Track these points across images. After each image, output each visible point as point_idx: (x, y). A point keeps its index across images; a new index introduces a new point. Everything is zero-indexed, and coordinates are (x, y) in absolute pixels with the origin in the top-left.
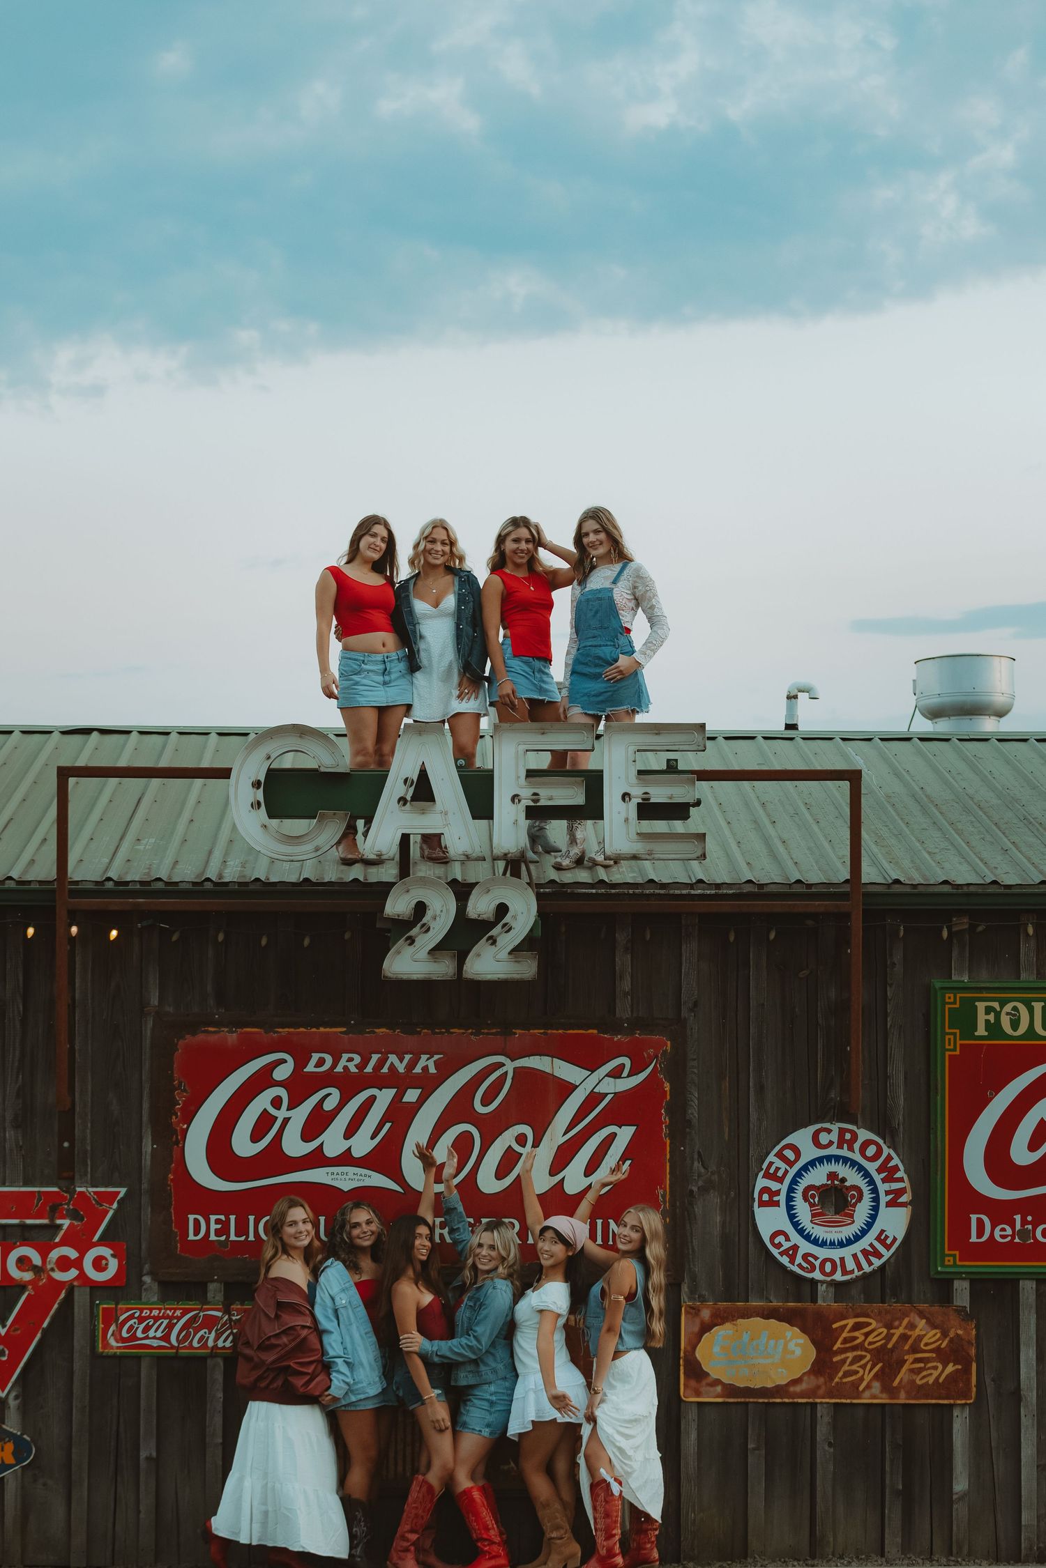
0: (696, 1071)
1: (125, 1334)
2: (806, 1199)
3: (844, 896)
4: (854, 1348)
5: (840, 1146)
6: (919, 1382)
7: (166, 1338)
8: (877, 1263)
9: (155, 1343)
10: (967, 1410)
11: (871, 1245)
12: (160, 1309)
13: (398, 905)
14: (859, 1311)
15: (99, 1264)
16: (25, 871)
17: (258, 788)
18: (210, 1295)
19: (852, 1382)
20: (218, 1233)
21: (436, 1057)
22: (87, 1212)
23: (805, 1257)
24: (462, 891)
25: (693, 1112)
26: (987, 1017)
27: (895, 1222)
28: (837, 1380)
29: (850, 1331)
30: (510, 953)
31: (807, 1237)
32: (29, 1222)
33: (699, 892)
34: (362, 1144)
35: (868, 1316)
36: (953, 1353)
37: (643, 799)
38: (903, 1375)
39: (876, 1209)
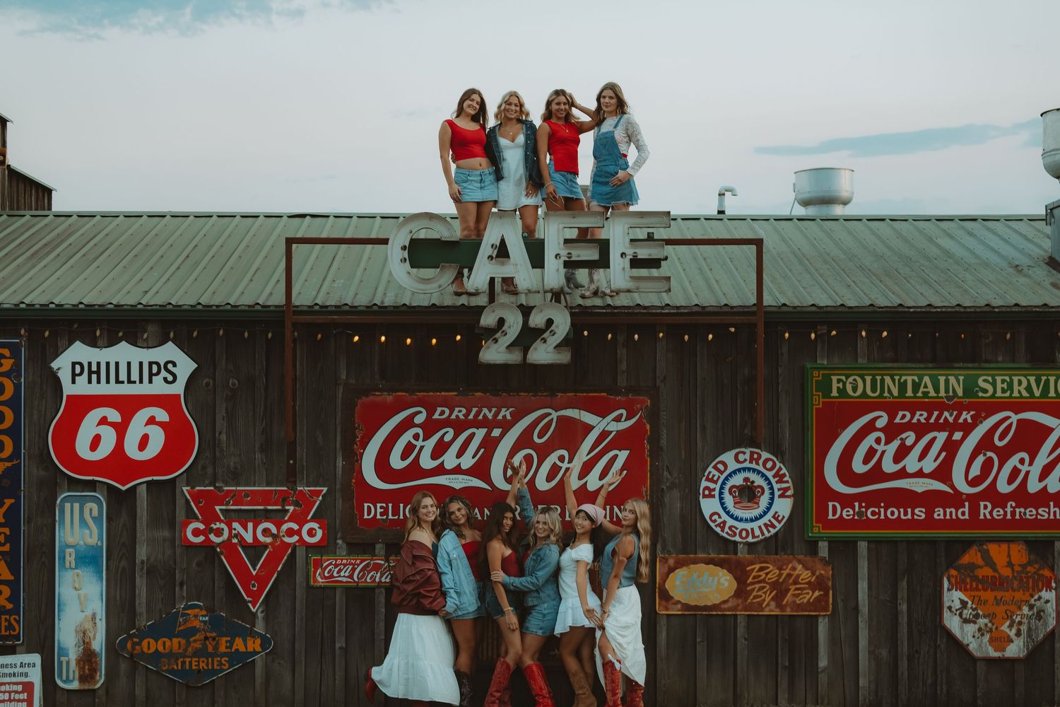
0: (665, 417)
1: (326, 574)
2: (730, 493)
3: (753, 313)
4: (759, 582)
5: (751, 462)
6: (798, 602)
7: (351, 576)
8: (773, 531)
9: (345, 580)
10: (827, 620)
11: (770, 521)
12: (347, 560)
13: (488, 320)
14: (762, 560)
15: (311, 533)
16: (267, 299)
17: (405, 250)
18: (377, 551)
19: (758, 602)
20: (381, 514)
21: (511, 410)
22: (304, 502)
23: (730, 528)
24: (526, 311)
25: (664, 442)
26: (838, 385)
27: (784, 507)
28: (749, 601)
29: (757, 572)
30: (554, 348)
31: (732, 516)
32: (269, 508)
33: (667, 311)
34: (467, 461)
35: (768, 563)
36: (819, 584)
37: (633, 256)
38: (789, 597)
39: (772, 499)
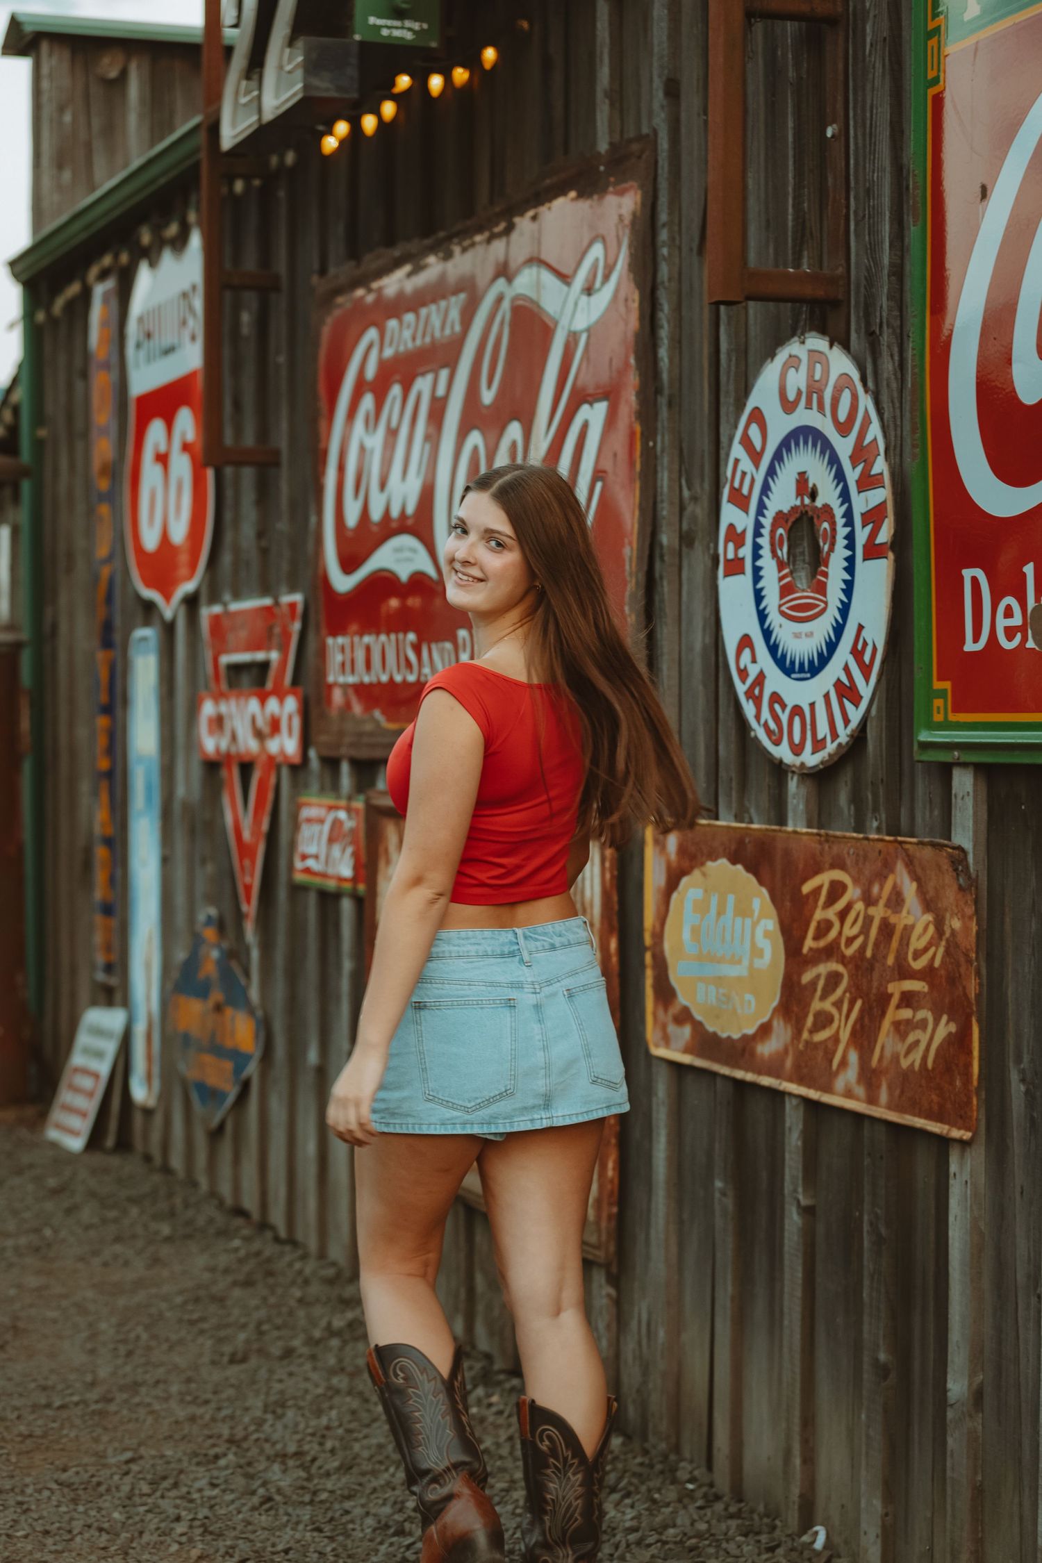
2: (774, 552)
4: (831, 952)
5: (809, 402)
6: (905, 1064)
11: (847, 669)
15: (290, 726)
19: (825, 1044)
23: (770, 702)
27: (874, 602)
28: (805, 1035)
29: (823, 905)
31: (774, 651)
32: (257, 656)
35: (843, 867)
36: (948, 985)
38: (885, 1037)
39: (851, 566)
